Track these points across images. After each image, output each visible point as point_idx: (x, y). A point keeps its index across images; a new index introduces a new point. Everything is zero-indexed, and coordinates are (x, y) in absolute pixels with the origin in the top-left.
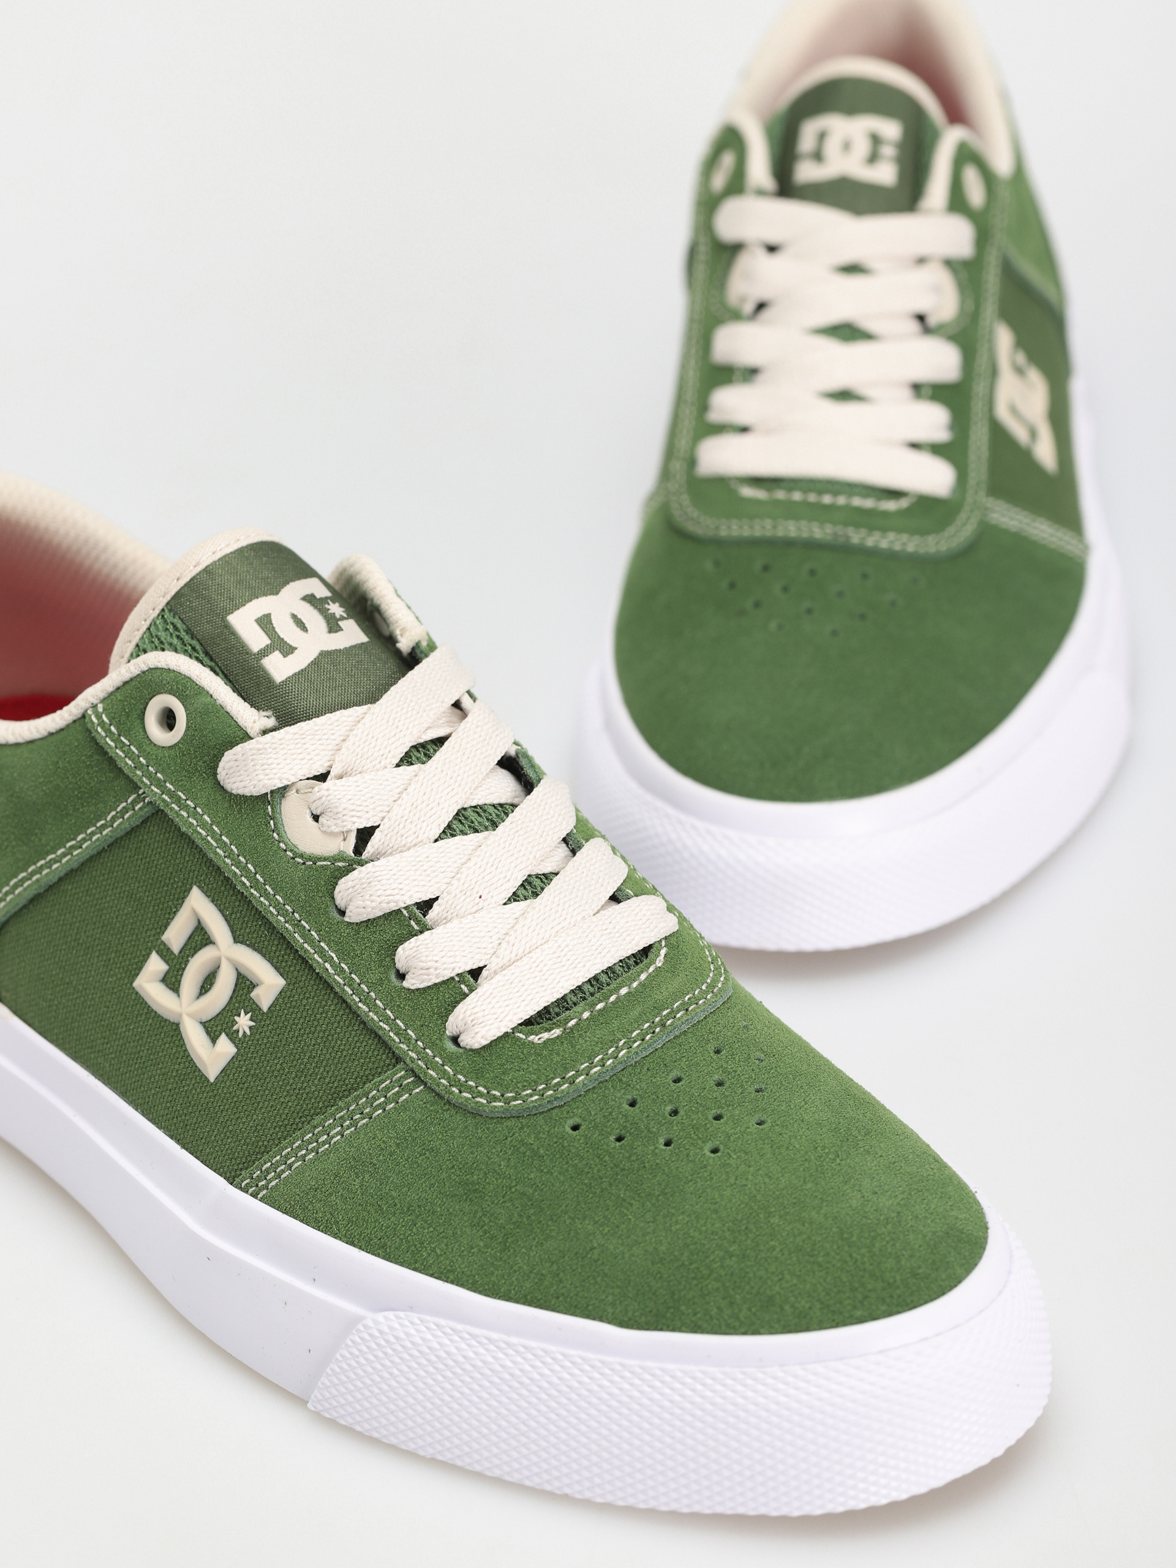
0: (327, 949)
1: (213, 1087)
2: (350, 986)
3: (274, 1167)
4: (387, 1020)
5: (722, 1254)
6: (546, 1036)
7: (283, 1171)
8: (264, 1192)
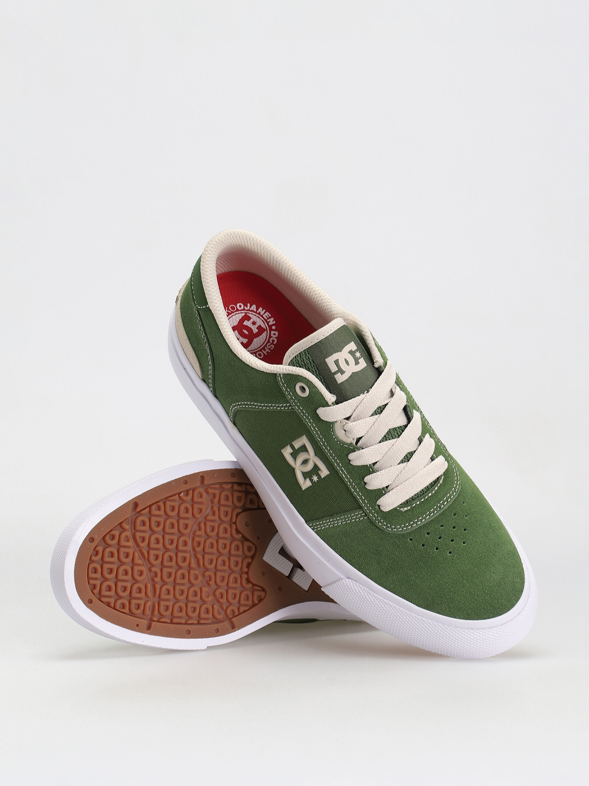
0: (344, 470)
1: (303, 492)
2: (349, 483)
3: (320, 524)
4: (359, 495)
5: (448, 591)
6: (405, 509)
7: (323, 527)
8: (316, 530)
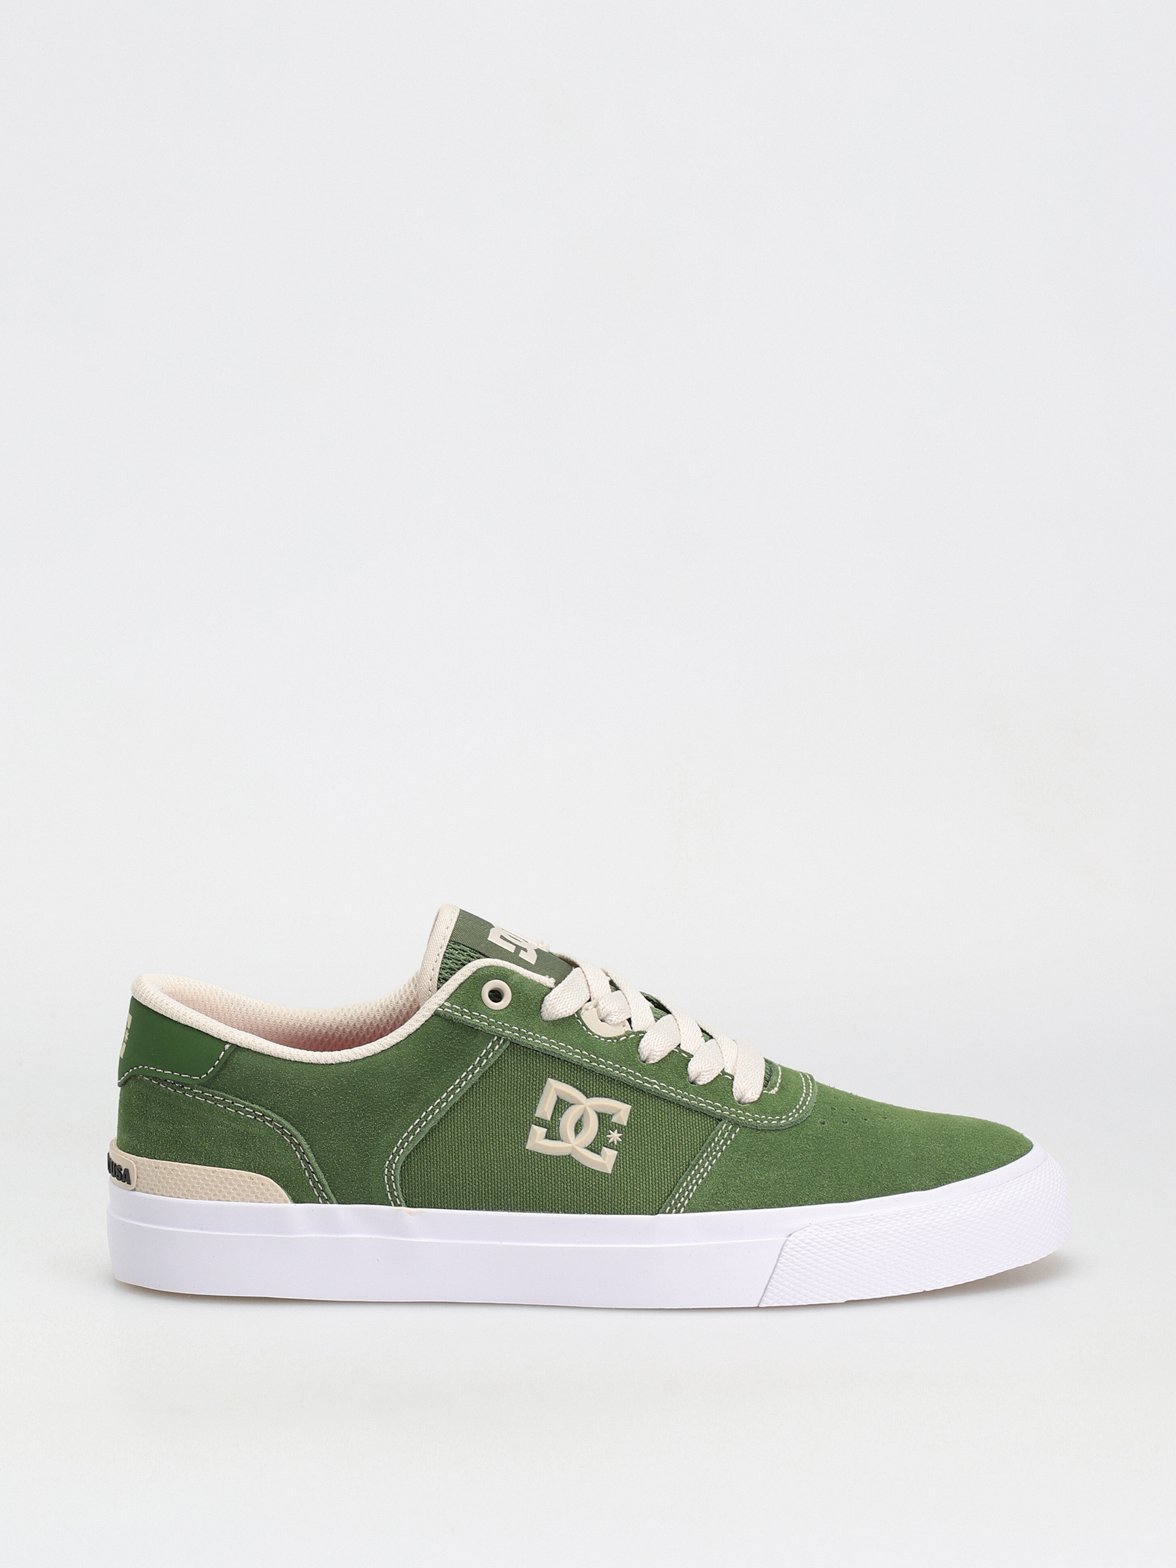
1: (613, 1177)
3: (682, 1195)
4: (701, 1102)
7: (689, 1194)
8: (683, 1208)
